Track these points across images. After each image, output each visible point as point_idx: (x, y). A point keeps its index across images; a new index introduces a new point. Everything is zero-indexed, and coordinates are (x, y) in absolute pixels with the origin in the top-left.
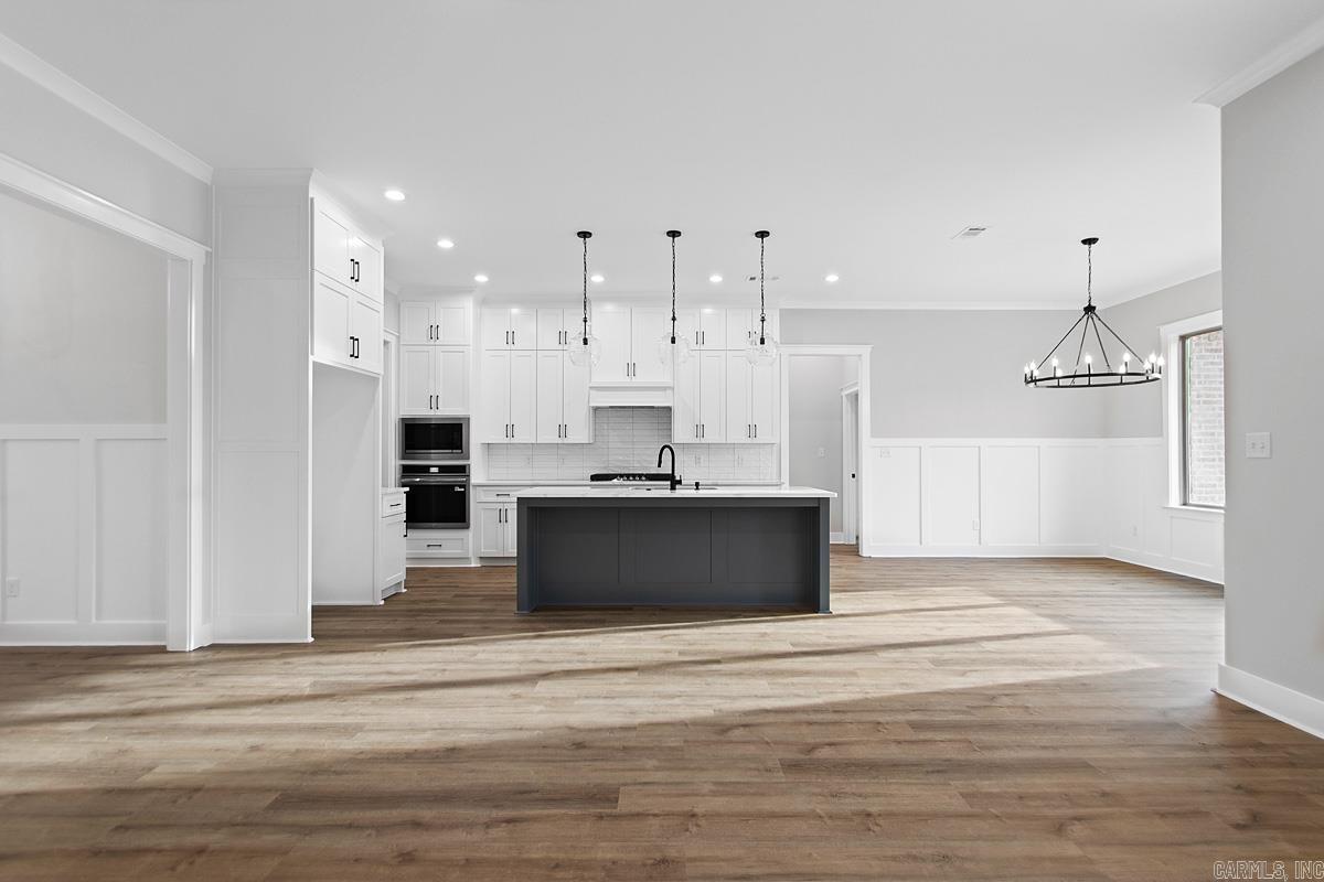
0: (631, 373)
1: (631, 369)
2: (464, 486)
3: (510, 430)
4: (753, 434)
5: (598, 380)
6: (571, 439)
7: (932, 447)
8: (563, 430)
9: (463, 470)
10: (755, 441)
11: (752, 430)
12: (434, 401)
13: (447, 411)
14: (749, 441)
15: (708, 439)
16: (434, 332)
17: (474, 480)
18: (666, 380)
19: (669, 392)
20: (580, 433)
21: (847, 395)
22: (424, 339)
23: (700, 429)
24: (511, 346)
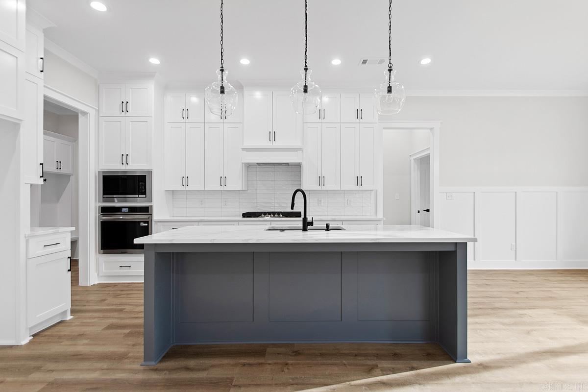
0: (272, 138)
1: (272, 136)
2: (147, 222)
3: (185, 180)
4: (360, 183)
5: (248, 144)
6: (230, 187)
7: (482, 192)
8: (223, 180)
9: (146, 210)
10: (361, 188)
11: (359, 181)
12: (125, 158)
13: (134, 166)
14: (357, 188)
15: (328, 186)
16: (124, 107)
17: (155, 217)
18: (297, 144)
19: (300, 152)
20: (236, 183)
21: (414, 159)
22: (117, 111)
23: (321, 180)
24: (185, 120)
